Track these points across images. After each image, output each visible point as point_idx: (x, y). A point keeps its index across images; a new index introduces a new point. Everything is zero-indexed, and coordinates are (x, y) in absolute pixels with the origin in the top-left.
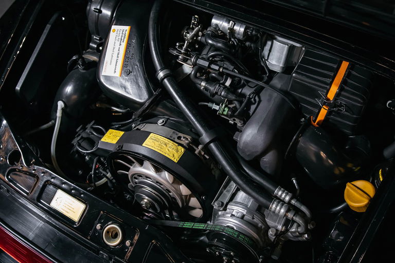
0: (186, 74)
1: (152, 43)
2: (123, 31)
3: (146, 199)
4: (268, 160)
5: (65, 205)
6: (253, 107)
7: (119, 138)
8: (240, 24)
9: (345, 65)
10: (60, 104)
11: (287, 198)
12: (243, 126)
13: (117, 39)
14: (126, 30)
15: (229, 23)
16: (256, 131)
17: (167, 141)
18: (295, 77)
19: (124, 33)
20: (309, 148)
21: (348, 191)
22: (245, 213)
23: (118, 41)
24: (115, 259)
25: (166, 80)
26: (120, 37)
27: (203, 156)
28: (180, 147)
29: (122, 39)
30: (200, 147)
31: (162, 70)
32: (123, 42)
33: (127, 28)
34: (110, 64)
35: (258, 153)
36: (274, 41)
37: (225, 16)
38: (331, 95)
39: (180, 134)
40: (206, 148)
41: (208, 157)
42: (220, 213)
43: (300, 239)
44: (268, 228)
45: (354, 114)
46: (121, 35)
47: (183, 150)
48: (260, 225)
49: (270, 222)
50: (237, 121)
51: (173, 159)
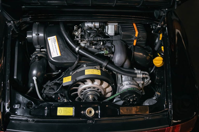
0: (83, 47)
1: (68, 39)
2: (53, 38)
3: (91, 97)
4: (127, 64)
5: (64, 112)
6: (113, 49)
7: (71, 79)
8: (97, 23)
9: (134, 25)
10: (34, 78)
11: (140, 72)
12: (114, 56)
13: (52, 42)
14: (55, 38)
15: (92, 24)
16: (120, 55)
17: (93, 70)
18: (123, 34)
19: (54, 39)
20: (139, 54)
21: (155, 62)
22: (130, 82)
23: (53, 42)
24: (95, 120)
25: (80, 50)
26: (53, 41)
27: (106, 71)
28: (98, 70)
29: (55, 41)
30: (103, 68)
31: (76, 47)
32: (56, 42)
33: (55, 37)
34: (54, 52)
35: (123, 62)
36: (109, 25)
37: (89, 22)
38: (136, 35)
39: (95, 67)
40: (106, 68)
41: (107, 71)
42: (121, 87)
43: (149, 83)
44: (138, 84)
45: (144, 39)
46: (53, 40)
47: (100, 70)
48: (136, 84)
49: (138, 82)
50: (111, 55)
51: (99, 74)
